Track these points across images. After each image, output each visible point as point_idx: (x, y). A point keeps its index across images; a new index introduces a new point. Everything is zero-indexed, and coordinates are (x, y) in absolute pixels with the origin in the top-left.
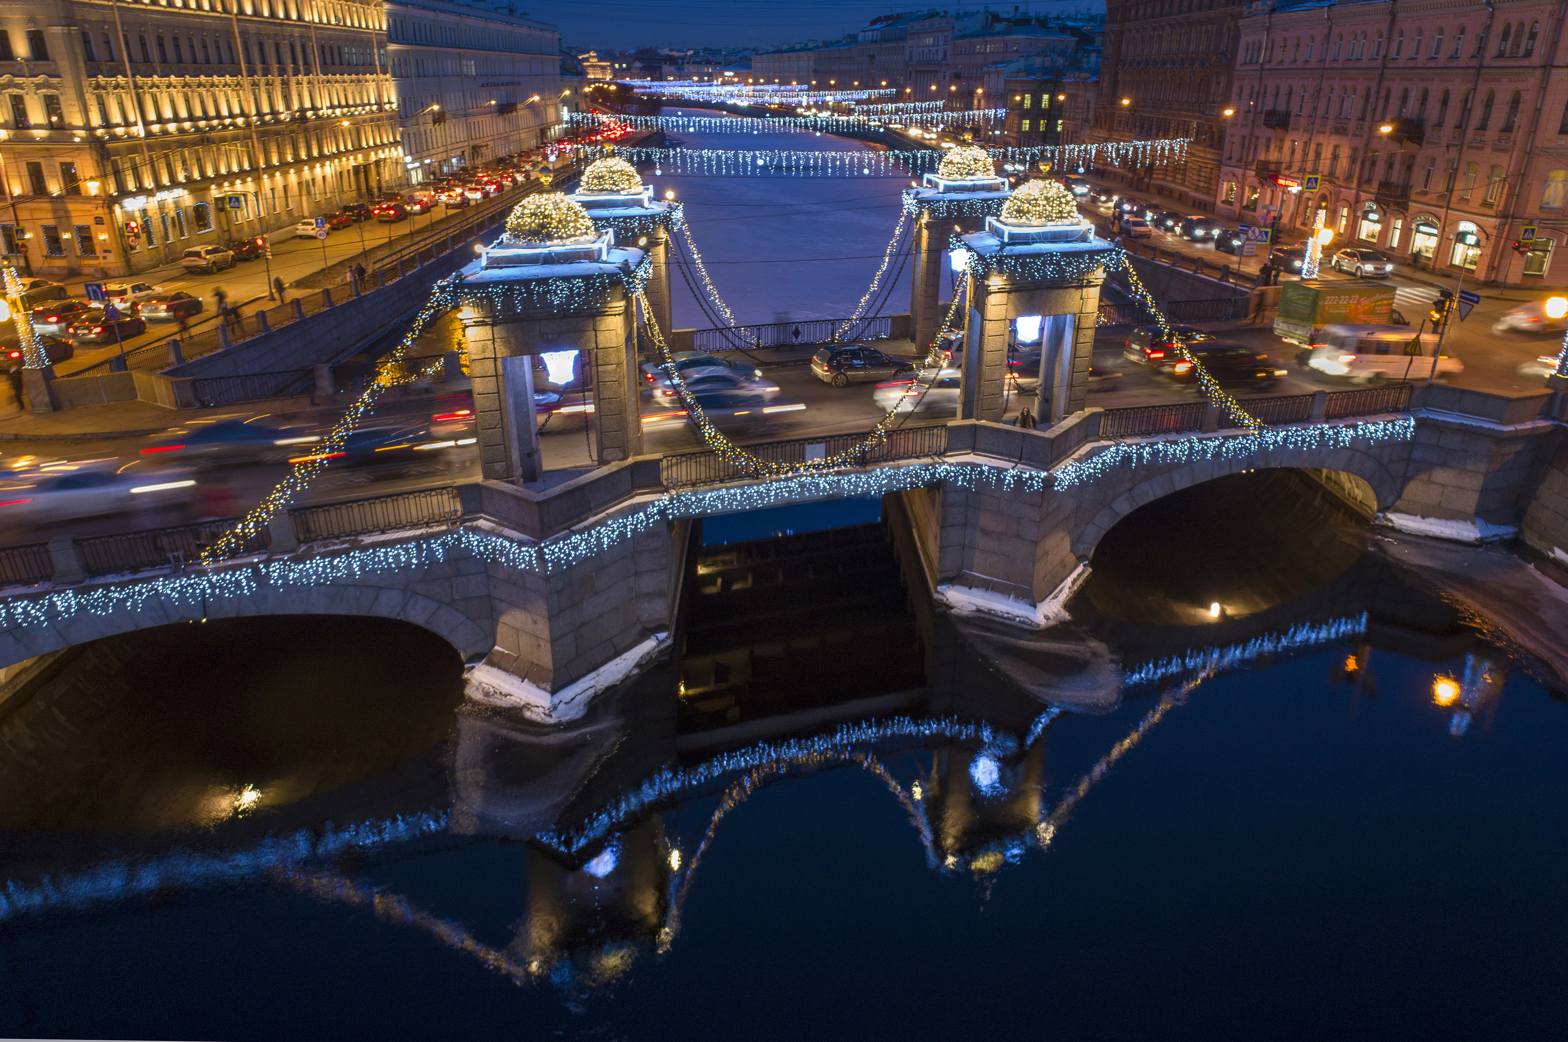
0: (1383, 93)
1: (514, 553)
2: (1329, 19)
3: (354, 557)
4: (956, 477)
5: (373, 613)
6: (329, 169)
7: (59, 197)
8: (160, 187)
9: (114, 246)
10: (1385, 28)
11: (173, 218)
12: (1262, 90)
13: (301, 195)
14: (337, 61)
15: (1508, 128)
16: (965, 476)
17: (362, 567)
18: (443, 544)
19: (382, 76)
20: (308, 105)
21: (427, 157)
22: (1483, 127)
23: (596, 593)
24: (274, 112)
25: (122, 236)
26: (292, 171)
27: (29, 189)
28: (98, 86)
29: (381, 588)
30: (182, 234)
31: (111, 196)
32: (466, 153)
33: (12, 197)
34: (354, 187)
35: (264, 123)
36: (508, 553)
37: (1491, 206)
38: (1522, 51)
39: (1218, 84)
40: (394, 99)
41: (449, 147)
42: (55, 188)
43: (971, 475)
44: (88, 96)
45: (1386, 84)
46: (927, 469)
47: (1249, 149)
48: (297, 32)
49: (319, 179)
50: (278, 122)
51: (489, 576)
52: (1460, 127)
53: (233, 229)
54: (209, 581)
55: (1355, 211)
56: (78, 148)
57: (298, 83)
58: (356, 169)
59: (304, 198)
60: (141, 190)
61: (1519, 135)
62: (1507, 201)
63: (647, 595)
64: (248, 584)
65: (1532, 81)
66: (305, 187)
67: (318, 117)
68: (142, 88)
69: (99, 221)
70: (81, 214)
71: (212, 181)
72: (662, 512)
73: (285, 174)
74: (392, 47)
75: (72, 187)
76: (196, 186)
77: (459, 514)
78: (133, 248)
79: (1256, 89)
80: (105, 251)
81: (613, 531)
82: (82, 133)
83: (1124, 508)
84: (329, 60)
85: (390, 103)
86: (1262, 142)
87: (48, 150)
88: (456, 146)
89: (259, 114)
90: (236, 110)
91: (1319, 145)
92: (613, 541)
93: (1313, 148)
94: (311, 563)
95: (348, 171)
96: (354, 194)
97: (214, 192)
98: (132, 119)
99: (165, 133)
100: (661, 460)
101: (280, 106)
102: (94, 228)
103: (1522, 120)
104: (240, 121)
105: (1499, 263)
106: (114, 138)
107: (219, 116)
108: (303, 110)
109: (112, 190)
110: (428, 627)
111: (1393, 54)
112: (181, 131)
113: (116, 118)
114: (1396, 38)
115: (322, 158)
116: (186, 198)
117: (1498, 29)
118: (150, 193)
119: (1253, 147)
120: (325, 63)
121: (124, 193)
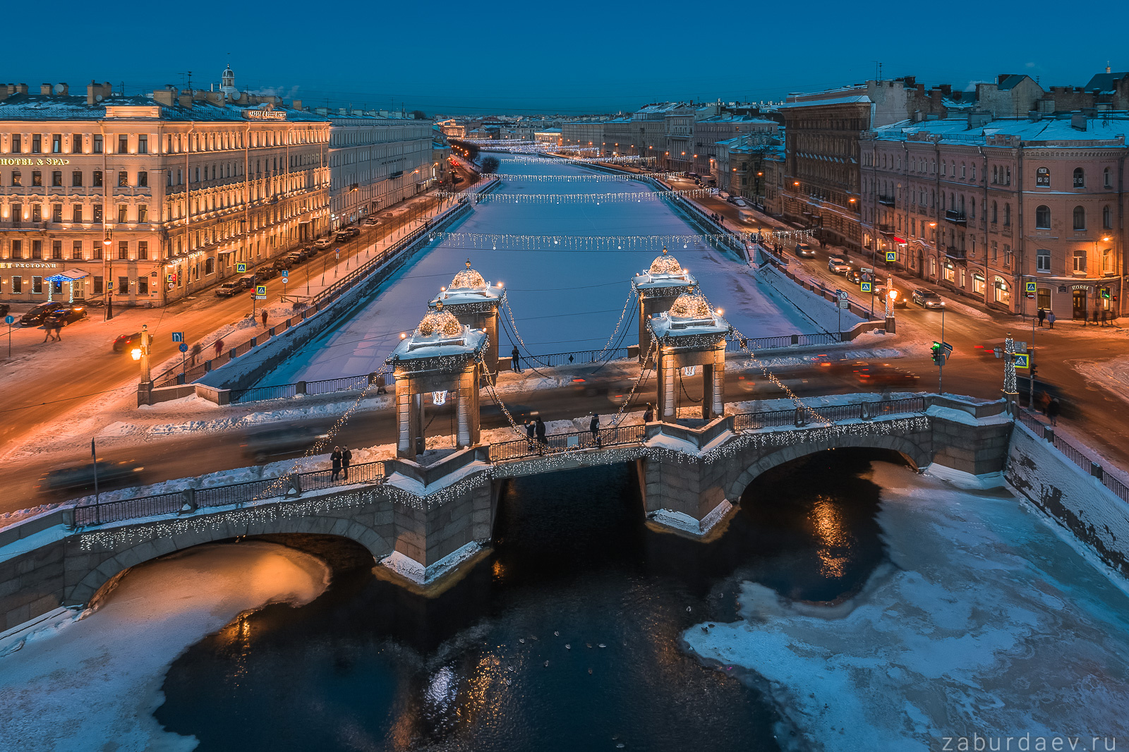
0: (941, 194)
1: (410, 500)
2: (906, 148)
3: (327, 501)
4: (651, 455)
5: (332, 533)
6: (285, 228)
7: (134, 261)
8: (191, 251)
9: (160, 289)
10: (935, 157)
11: (194, 269)
12: (877, 182)
13: (266, 245)
14: (298, 164)
15: (1008, 224)
16: (656, 455)
17: (331, 508)
18: (374, 494)
19: (323, 168)
20: (278, 192)
21: (343, 212)
22: (995, 221)
23: (452, 522)
24: (259, 199)
25: (165, 282)
26: (264, 232)
27: (117, 256)
28: (170, 199)
29: (337, 518)
30: (197, 278)
31: (164, 260)
32: (368, 207)
33: (106, 261)
34: (298, 236)
35: (253, 206)
36: (407, 499)
37: (1009, 268)
38: (1005, 183)
39: (853, 174)
40: (328, 180)
41: (358, 204)
42: (132, 256)
43: (659, 454)
44: (164, 205)
45: (941, 189)
46: (635, 450)
47: (875, 216)
48: (278, 151)
49: (279, 235)
50: (261, 204)
51: (395, 512)
52: (984, 220)
53: (225, 271)
54: (254, 514)
55: (939, 262)
56: (152, 234)
57: (275, 180)
58: (301, 226)
59: (268, 248)
60: (182, 255)
61: (1015, 228)
62: (1016, 266)
63: (479, 523)
64: (273, 516)
65: (1013, 200)
66: (271, 240)
67: (284, 198)
68: (192, 196)
69: (154, 274)
70: (143, 271)
71: (219, 244)
72: (489, 476)
73: (259, 235)
74: (330, 150)
75: (143, 254)
76: (209, 248)
77: (383, 477)
78: (169, 289)
79: (874, 181)
80: (153, 292)
81: (463, 487)
82: (156, 226)
83: (755, 472)
84: (294, 165)
85: (326, 183)
86: (882, 213)
87: (134, 234)
88: (362, 202)
89: (251, 202)
90: (239, 201)
91: (913, 219)
92: (463, 492)
93: (910, 220)
94: (305, 505)
95: (296, 227)
96: (297, 241)
97: (219, 250)
98: (183, 214)
99: (200, 220)
100: (490, 446)
101: (264, 196)
102: (150, 277)
103: (1014, 220)
104: (240, 207)
105: (1021, 302)
106: (173, 227)
107: (229, 206)
108: (275, 196)
109: (166, 256)
110: (359, 542)
111: (942, 173)
112: (209, 217)
113: (176, 215)
114: (942, 163)
115: (283, 221)
116: (203, 255)
117: (991, 168)
118: (185, 255)
119: (877, 215)
120: (292, 166)
121: (171, 257)
